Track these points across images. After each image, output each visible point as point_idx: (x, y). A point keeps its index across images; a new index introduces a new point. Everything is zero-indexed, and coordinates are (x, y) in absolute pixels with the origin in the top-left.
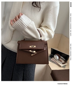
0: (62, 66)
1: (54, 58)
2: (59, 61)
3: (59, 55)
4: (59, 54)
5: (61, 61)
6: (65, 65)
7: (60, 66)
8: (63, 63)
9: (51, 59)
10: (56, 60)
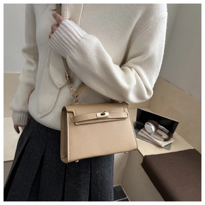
0: (163, 146)
1: (145, 130)
2: (156, 136)
3: (156, 123)
4: (155, 120)
5: (161, 135)
6: (170, 144)
7: (159, 146)
8: (165, 140)
9: (139, 133)
10: (150, 134)
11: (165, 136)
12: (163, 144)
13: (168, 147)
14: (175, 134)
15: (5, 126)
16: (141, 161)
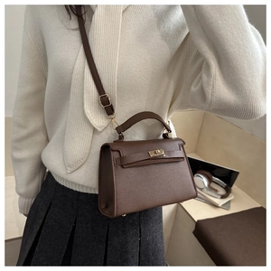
0: (220, 205)
2: (209, 193)
3: (208, 174)
5: (216, 191)
6: (229, 201)
7: (215, 206)
8: (223, 197)
10: (201, 189)
11: (222, 192)
12: (220, 202)
13: (227, 206)
14: (234, 187)
15: (7, 189)
16: (193, 228)
